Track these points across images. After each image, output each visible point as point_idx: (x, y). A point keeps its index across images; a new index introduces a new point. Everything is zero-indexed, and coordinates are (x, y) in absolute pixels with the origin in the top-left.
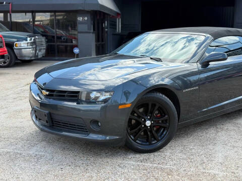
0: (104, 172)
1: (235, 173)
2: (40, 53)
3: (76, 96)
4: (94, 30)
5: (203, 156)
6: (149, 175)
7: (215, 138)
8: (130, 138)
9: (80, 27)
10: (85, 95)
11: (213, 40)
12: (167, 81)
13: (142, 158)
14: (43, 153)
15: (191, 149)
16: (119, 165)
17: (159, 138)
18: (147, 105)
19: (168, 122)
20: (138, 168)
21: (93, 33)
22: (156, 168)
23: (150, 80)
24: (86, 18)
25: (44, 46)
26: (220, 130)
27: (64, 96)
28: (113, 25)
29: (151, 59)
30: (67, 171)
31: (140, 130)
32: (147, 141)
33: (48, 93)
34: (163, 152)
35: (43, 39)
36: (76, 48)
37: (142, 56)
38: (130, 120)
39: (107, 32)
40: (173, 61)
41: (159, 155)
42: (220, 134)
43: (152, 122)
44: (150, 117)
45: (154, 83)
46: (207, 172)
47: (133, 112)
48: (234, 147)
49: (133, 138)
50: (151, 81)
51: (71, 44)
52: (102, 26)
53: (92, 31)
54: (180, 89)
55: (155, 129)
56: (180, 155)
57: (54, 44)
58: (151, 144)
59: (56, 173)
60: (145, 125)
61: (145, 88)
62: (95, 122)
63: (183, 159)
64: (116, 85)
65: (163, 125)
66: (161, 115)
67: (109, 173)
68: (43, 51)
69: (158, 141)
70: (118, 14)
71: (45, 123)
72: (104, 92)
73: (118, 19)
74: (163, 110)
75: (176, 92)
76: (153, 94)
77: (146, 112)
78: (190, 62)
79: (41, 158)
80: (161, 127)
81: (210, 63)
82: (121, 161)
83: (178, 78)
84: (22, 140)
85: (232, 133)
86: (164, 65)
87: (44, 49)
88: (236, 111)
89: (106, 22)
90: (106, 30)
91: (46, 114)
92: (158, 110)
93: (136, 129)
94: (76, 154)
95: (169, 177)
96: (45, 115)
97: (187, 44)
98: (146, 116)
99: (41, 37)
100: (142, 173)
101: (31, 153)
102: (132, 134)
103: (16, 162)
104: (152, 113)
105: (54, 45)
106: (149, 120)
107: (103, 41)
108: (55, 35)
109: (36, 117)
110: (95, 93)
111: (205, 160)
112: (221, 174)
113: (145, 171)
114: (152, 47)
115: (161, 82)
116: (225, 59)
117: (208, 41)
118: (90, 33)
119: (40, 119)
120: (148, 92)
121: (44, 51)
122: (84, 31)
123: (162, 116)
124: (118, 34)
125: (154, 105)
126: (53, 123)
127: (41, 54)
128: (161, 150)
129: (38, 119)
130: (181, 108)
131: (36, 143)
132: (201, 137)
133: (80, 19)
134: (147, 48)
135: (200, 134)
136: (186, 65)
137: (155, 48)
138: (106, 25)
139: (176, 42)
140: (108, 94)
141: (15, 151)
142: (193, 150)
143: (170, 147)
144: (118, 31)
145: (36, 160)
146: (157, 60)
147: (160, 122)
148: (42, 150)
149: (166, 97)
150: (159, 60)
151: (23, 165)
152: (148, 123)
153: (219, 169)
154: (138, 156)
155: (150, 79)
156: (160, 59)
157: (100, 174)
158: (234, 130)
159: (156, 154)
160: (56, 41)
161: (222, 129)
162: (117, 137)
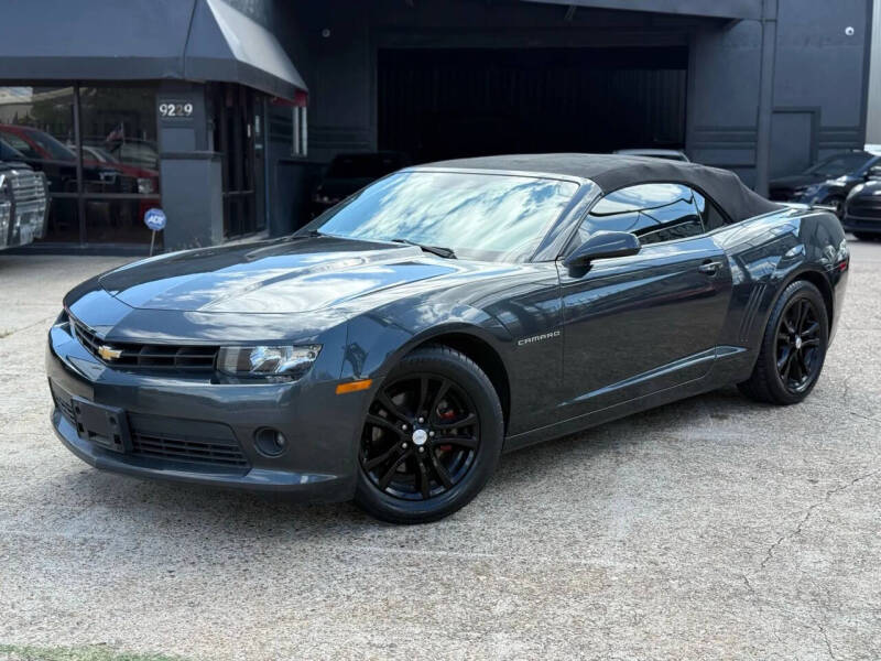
0: (298, 575)
1: (656, 565)
2: (25, 230)
3: (209, 361)
4: (217, 148)
5: (575, 526)
6: (424, 576)
7: (611, 481)
8: (368, 483)
9: (169, 139)
10: (236, 357)
11: (602, 196)
12: (470, 315)
13: (402, 538)
14: (105, 536)
15: (542, 511)
16: (338, 557)
17: (452, 481)
18: (417, 382)
19: (476, 430)
20: (393, 561)
21: (214, 159)
22: (445, 559)
23: (421, 313)
24: (189, 109)
25: (41, 205)
26: (624, 459)
27: (171, 361)
28: (282, 131)
29: (424, 249)
30: (188, 577)
31: (395, 457)
32: (418, 489)
33: (118, 354)
34: (463, 519)
35: (38, 181)
36: (153, 211)
37: (398, 242)
38: (368, 427)
39: (260, 154)
40: (490, 256)
41: (451, 528)
42: (624, 469)
43: (432, 433)
44: (425, 420)
45: (432, 320)
46: (584, 561)
47: (375, 407)
48: (660, 500)
49: (376, 480)
50: (426, 316)
51: (134, 196)
52: (245, 132)
53: (211, 151)
54: (510, 337)
55: (439, 453)
56: (510, 525)
57: (75, 195)
58: (427, 497)
59: (157, 582)
60: (411, 443)
61: (408, 337)
62: (269, 434)
63: (520, 535)
64: (323, 328)
65: (460, 441)
66: (456, 412)
67: (311, 576)
68: (38, 223)
69: (449, 487)
70: (298, 92)
71: (109, 443)
72: (291, 348)
73: (296, 110)
74: (462, 399)
75: (498, 347)
76: (431, 351)
77: (412, 407)
78: (537, 258)
79: (102, 549)
80: (456, 448)
81: (593, 262)
82: (342, 548)
83: (505, 305)
84: (30, 501)
85: (658, 465)
86: (463, 270)
87: (40, 213)
88: (672, 404)
89: (257, 121)
90: (259, 146)
91: (114, 416)
92: (447, 397)
93: (386, 456)
94: (206, 535)
95: (481, 578)
96: (112, 420)
97: (533, 206)
98: (413, 416)
99: (29, 172)
100: (407, 574)
101: (68, 535)
102: (373, 470)
103: (27, 560)
104: (429, 406)
105: (75, 201)
106: (422, 426)
107: (246, 187)
108: (77, 164)
109: (80, 428)
110: (262, 349)
111: (580, 535)
112: (621, 567)
113: (414, 569)
114: (418, 219)
115: (453, 319)
116: (635, 252)
117: (588, 199)
118: (204, 158)
119: (92, 434)
120: (420, 347)
121: (41, 220)
122: (181, 150)
123: (458, 416)
124: (300, 162)
125: (434, 386)
126: (136, 444)
127: (29, 230)
128: (457, 515)
129: (85, 434)
130: (514, 397)
131: (77, 508)
132: (571, 477)
133: (168, 109)
134: (401, 221)
135: (568, 470)
136: (528, 269)
137: (428, 222)
138: (257, 129)
139: (500, 200)
140: (305, 352)
141: (18, 532)
142: (548, 514)
143: (482, 507)
144: (297, 150)
145: (88, 553)
146: (442, 252)
147: (454, 432)
148: (100, 527)
149: (470, 361)
150: (447, 254)
151: (52, 568)
152: (420, 437)
153: (615, 554)
154: (390, 532)
155: (420, 309)
156: (451, 252)
157: (287, 580)
158: (665, 456)
159: (442, 525)
160: (80, 188)
161: (632, 457)
162: (335, 477)
